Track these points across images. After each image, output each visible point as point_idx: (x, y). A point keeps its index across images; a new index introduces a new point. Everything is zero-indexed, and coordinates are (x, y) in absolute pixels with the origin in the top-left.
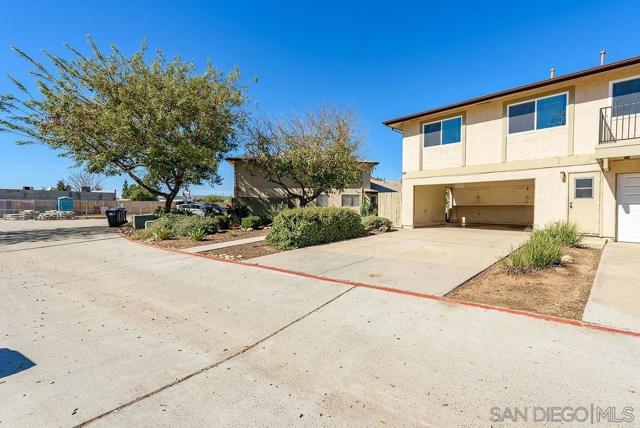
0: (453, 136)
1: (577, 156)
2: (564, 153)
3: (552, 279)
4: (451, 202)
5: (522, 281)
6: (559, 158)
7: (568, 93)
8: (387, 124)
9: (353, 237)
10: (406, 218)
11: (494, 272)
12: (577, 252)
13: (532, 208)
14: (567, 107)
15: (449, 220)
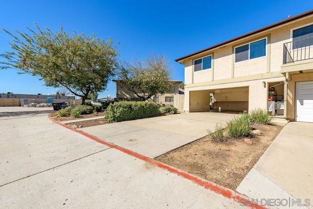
0: (207, 65)
1: (272, 73)
3: (240, 147)
5: (223, 147)
6: (262, 74)
7: (266, 38)
8: (177, 61)
10: (186, 107)
11: (204, 140)
14: (266, 45)
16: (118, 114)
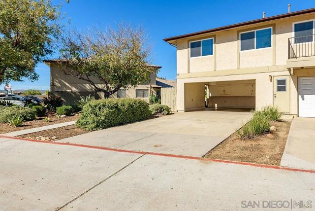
0: (208, 51)
1: (277, 66)
2: (270, 64)
3: (265, 141)
4: (209, 94)
5: (249, 143)
6: (268, 67)
7: (272, 28)
8: (166, 40)
9: (144, 119)
10: (180, 105)
11: (232, 139)
12: (279, 124)
13: (254, 97)
14: (272, 36)
15: (207, 106)
16: (103, 118)
